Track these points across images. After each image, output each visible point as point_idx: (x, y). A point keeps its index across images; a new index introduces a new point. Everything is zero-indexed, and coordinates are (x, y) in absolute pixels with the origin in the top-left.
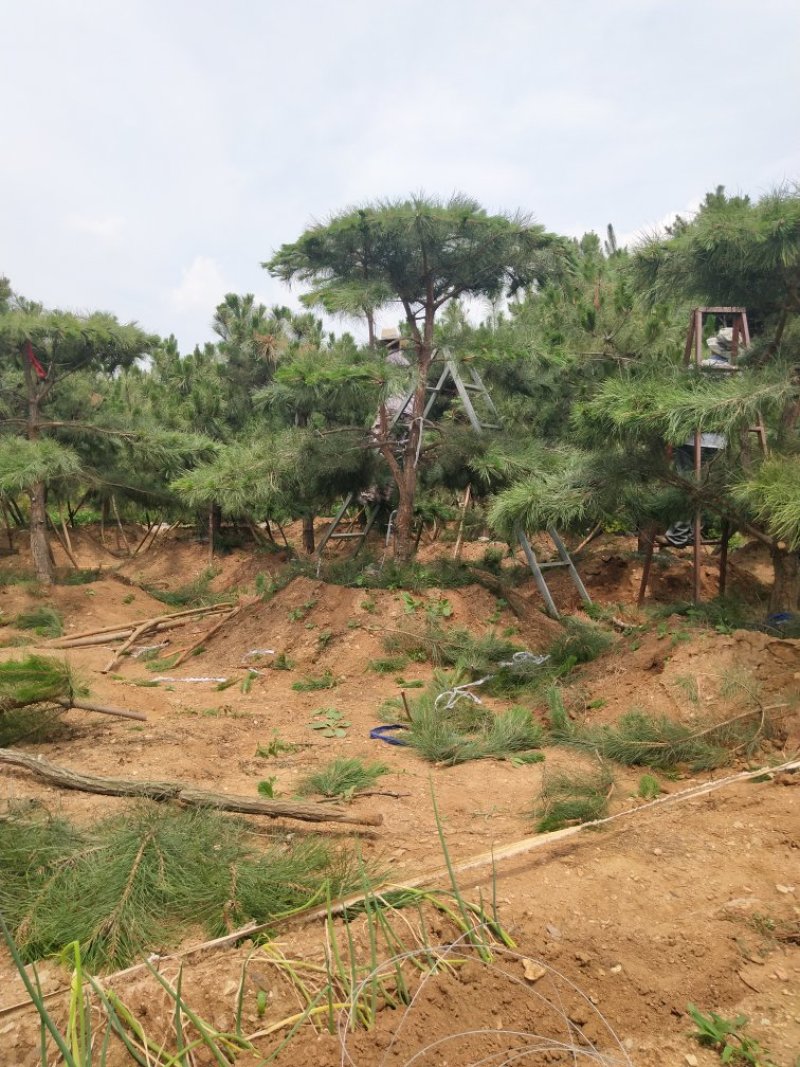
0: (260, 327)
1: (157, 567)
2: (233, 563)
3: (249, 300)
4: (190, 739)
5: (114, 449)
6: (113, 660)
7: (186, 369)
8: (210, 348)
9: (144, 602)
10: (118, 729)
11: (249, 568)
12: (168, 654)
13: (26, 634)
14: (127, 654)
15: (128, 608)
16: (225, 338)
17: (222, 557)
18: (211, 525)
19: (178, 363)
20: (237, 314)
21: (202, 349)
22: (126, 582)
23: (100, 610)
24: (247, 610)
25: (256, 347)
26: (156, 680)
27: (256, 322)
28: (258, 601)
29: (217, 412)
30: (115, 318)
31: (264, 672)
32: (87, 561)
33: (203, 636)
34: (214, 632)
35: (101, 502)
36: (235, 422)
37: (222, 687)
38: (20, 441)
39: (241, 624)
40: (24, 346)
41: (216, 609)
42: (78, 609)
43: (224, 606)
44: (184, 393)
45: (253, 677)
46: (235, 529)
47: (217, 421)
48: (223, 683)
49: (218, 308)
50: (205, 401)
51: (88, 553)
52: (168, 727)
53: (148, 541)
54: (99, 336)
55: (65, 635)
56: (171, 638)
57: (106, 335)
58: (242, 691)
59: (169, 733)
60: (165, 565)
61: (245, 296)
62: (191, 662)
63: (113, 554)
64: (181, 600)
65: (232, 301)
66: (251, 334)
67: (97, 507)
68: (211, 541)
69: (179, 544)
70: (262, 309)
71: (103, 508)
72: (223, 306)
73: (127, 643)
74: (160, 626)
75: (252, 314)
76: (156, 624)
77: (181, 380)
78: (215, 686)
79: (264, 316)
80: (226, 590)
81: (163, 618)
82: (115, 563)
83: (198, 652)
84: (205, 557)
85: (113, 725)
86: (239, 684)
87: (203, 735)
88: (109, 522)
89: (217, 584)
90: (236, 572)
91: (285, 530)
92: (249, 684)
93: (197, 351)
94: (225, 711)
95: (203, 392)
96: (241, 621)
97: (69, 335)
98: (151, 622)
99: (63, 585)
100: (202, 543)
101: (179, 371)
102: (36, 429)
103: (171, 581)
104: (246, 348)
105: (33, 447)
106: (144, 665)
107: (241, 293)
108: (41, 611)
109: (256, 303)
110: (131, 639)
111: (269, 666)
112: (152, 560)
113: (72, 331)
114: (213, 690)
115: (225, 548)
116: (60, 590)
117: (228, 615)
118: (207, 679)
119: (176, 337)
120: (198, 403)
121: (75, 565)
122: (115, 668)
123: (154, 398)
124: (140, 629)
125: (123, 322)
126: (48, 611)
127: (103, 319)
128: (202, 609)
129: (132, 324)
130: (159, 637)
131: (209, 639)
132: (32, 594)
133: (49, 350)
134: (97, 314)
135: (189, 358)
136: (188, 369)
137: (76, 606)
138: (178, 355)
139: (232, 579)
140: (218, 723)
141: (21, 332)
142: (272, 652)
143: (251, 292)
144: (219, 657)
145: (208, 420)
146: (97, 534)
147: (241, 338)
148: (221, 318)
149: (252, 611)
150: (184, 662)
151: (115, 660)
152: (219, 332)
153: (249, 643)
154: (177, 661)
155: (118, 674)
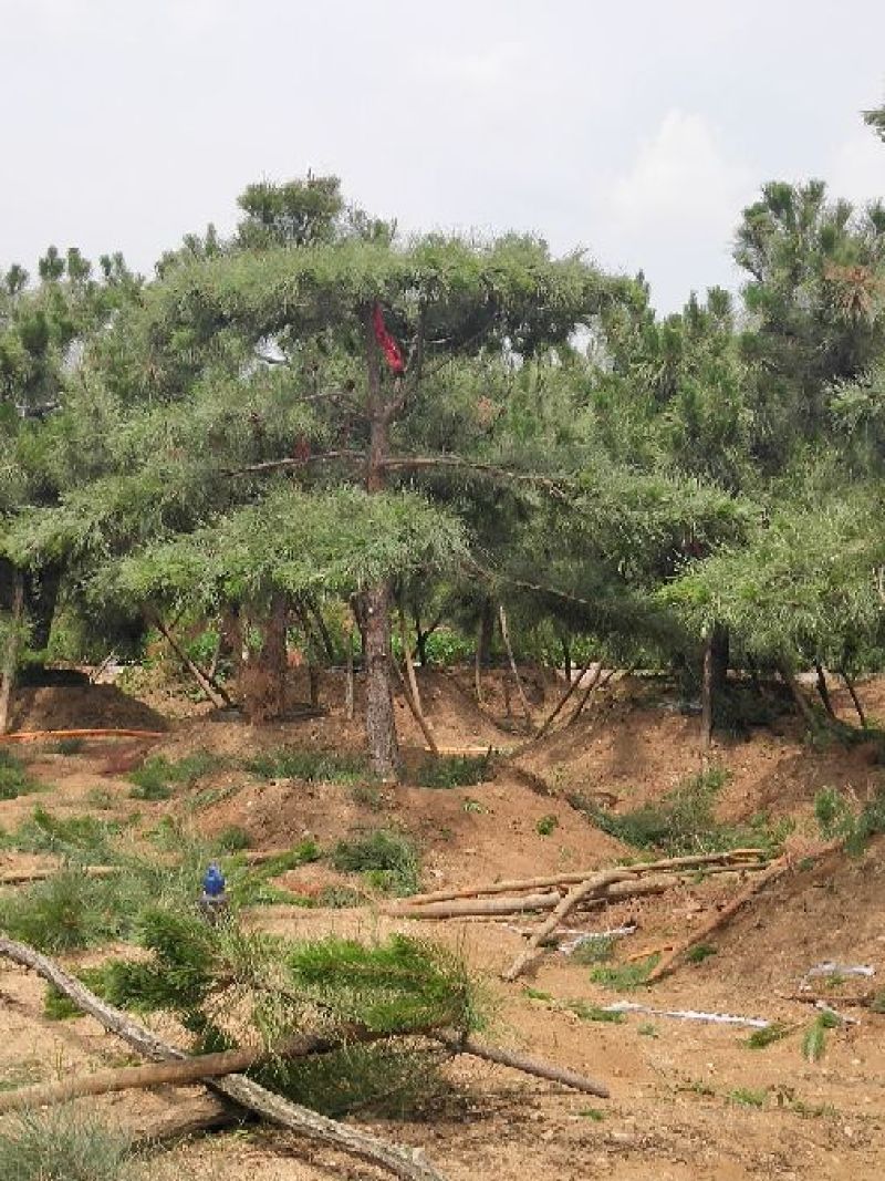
0: (839, 252)
1: (591, 760)
2: (757, 760)
3: (815, 193)
4: (709, 1151)
5: (523, 511)
6: (524, 954)
7: (667, 345)
8: (719, 300)
9: (577, 833)
10: (552, 1108)
11: (794, 776)
12: (637, 952)
13: (354, 883)
14: (550, 944)
15: (546, 843)
16: (759, 277)
17: (730, 744)
18: (707, 674)
19: (654, 334)
20: (789, 223)
21: (703, 301)
22: (539, 787)
23: (491, 845)
24: (805, 867)
25: (827, 293)
26: (616, 1006)
27: (828, 241)
28: (827, 853)
29: (730, 434)
30: (543, 243)
31: (854, 1015)
32: (454, 740)
33: (709, 919)
34: (733, 913)
35: (476, 616)
36: (770, 456)
37: (760, 1041)
38: (356, 494)
39: (794, 901)
40: (368, 309)
41: (731, 861)
42: (448, 840)
43: (749, 854)
44: (663, 394)
45: (826, 1023)
46: (753, 685)
47: (730, 454)
48: (764, 1032)
49: (749, 214)
50: (706, 411)
51: (452, 721)
52: (657, 1119)
53: (573, 702)
54: (514, 284)
55: (424, 890)
56: (640, 916)
57: (524, 280)
58: (806, 1054)
59: (663, 1132)
60: (611, 755)
61: (805, 185)
62: (684, 975)
63: (499, 726)
64: (649, 834)
65: (779, 199)
66: (819, 267)
67: (467, 626)
68: (707, 709)
69: (638, 712)
70: (843, 213)
71: (480, 630)
72: (759, 209)
73: (551, 920)
74: (613, 888)
75: (820, 221)
76: (606, 885)
77: (658, 367)
78: (746, 1036)
79: (847, 226)
80: (744, 818)
81: (620, 870)
82: (506, 746)
83: (700, 955)
84: (692, 742)
85: (544, 1100)
86: (799, 1037)
87: (738, 1148)
88: (491, 659)
89: (727, 804)
90: (764, 781)
91: (859, 691)
92: (820, 1038)
93: (693, 305)
94: (780, 1097)
95: (704, 394)
96: (794, 894)
97: (458, 285)
98: (598, 878)
99: (418, 785)
100: (686, 712)
101: (654, 348)
102: (382, 471)
103: (621, 789)
104: (805, 298)
105: (380, 506)
106: (588, 973)
107: (798, 181)
108: (381, 840)
109: (830, 199)
110: (560, 909)
111: (864, 1003)
112: (583, 743)
113: (465, 275)
114: (739, 1044)
115: (735, 725)
116: (416, 796)
117: (761, 876)
118: (726, 1018)
119: (647, 279)
120: (692, 417)
121: (432, 745)
122: (528, 971)
123: (601, 407)
124: (576, 891)
125: (558, 252)
126: (392, 839)
127: (524, 248)
128: (698, 857)
129: (577, 256)
130: (612, 912)
131: (722, 927)
132: (362, 800)
133: (413, 314)
134: (510, 237)
135: (674, 320)
136: (672, 342)
137: (443, 832)
138: (651, 316)
139: (757, 796)
140: (767, 1123)
141: (368, 281)
142: (869, 971)
143: (820, 178)
144: (749, 970)
145: (711, 452)
146: (467, 681)
147: (795, 277)
148: (753, 234)
149: (814, 874)
150: (672, 972)
151: (531, 955)
152: (747, 265)
153: (814, 946)
154: (655, 972)
155: (537, 988)
